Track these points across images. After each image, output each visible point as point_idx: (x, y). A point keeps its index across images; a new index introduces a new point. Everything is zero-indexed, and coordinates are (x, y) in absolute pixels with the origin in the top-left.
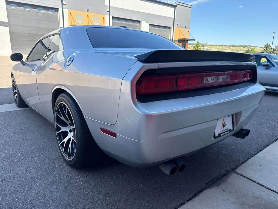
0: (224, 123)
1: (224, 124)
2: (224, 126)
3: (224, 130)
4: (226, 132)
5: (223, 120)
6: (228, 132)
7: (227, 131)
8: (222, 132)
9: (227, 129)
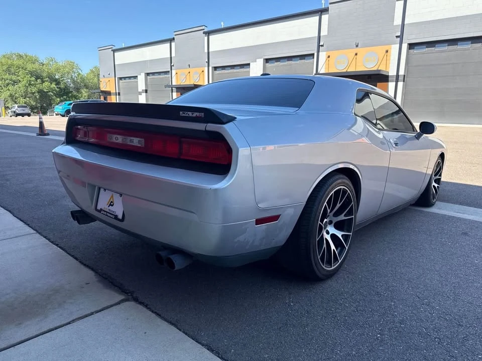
0: (112, 200)
1: (112, 202)
2: (110, 205)
3: (109, 210)
4: (109, 213)
5: (112, 197)
6: (112, 216)
7: (111, 214)
8: (106, 210)
9: (113, 212)
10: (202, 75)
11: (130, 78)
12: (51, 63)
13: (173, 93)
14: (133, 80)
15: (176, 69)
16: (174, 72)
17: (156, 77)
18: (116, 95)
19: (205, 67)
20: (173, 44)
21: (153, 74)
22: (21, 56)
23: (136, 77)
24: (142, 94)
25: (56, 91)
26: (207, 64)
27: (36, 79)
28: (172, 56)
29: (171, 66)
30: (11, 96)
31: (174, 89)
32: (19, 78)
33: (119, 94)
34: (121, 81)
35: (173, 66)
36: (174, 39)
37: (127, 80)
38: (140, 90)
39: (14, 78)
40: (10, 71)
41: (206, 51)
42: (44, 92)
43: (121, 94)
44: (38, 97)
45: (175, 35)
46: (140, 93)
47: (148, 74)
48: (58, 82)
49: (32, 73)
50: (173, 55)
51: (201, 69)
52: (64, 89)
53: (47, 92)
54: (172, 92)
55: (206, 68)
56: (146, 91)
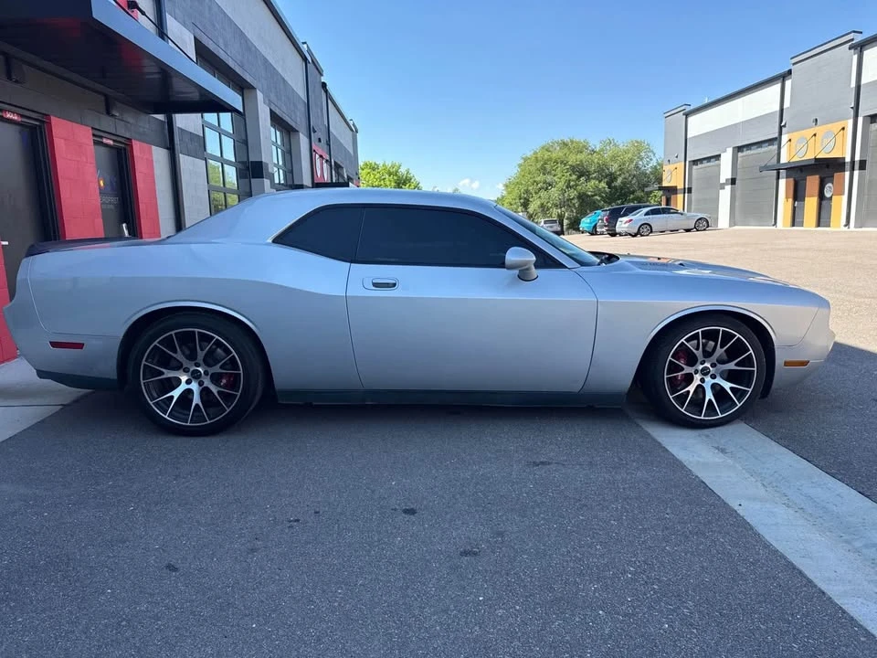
10: (839, 138)
11: (709, 159)
12: (608, 148)
13: (780, 181)
14: (713, 163)
15: (788, 133)
16: (785, 138)
17: (754, 151)
18: (684, 193)
19: (849, 118)
20: (788, 83)
21: (749, 146)
22: (565, 144)
23: (718, 157)
24: (726, 187)
25: (606, 193)
26: (852, 112)
27: (579, 177)
28: (785, 107)
29: (781, 128)
30: (542, 206)
31: (783, 173)
32: (555, 178)
33: (690, 190)
34: (695, 167)
35: (785, 126)
36: (790, 72)
37: (705, 164)
38: (722, 180)
39: (549, 178)
40: (545, 169)
41: (853, 84)
42: (588, 196)
43: (693, 191)
44: (577, 205)
45: (794, 64)
46: (722, 186)
47: (740, 149)
48: (612, 178)
49: (573, 169)
50: (787, 104)
51: (840, 125)
52: (622, 189)
53: (593, 196)
54: (778, 178)
55: (850, 123)
56: (733, 181)
